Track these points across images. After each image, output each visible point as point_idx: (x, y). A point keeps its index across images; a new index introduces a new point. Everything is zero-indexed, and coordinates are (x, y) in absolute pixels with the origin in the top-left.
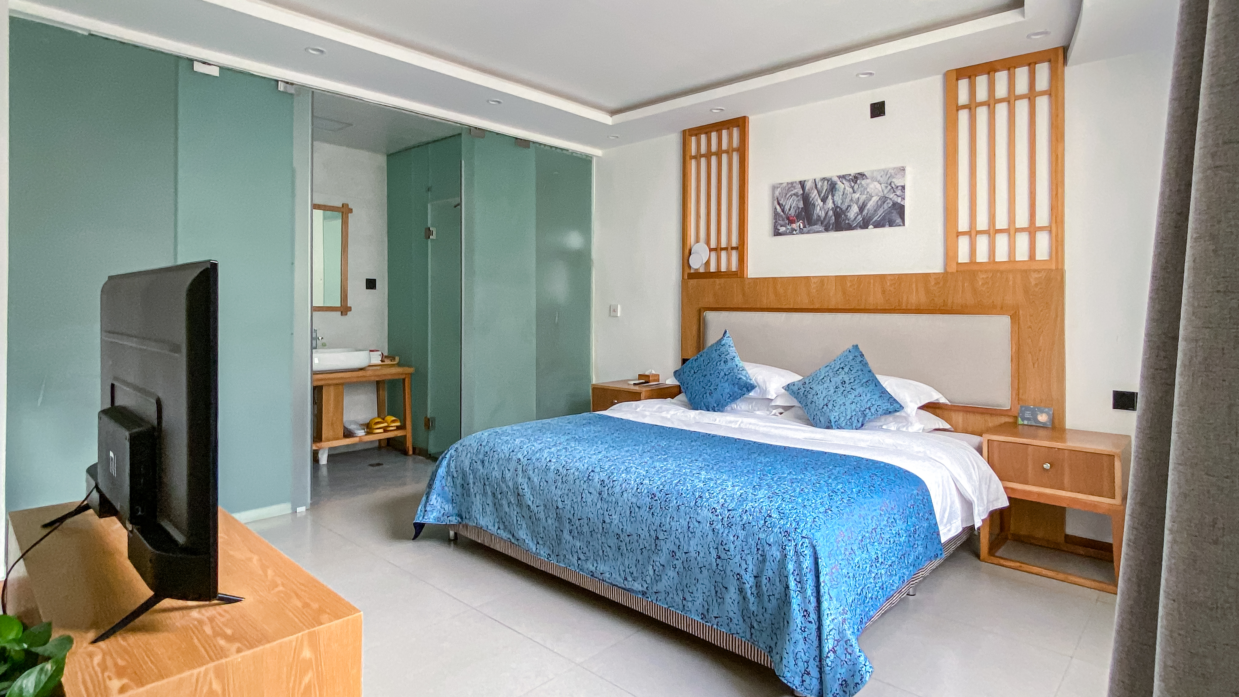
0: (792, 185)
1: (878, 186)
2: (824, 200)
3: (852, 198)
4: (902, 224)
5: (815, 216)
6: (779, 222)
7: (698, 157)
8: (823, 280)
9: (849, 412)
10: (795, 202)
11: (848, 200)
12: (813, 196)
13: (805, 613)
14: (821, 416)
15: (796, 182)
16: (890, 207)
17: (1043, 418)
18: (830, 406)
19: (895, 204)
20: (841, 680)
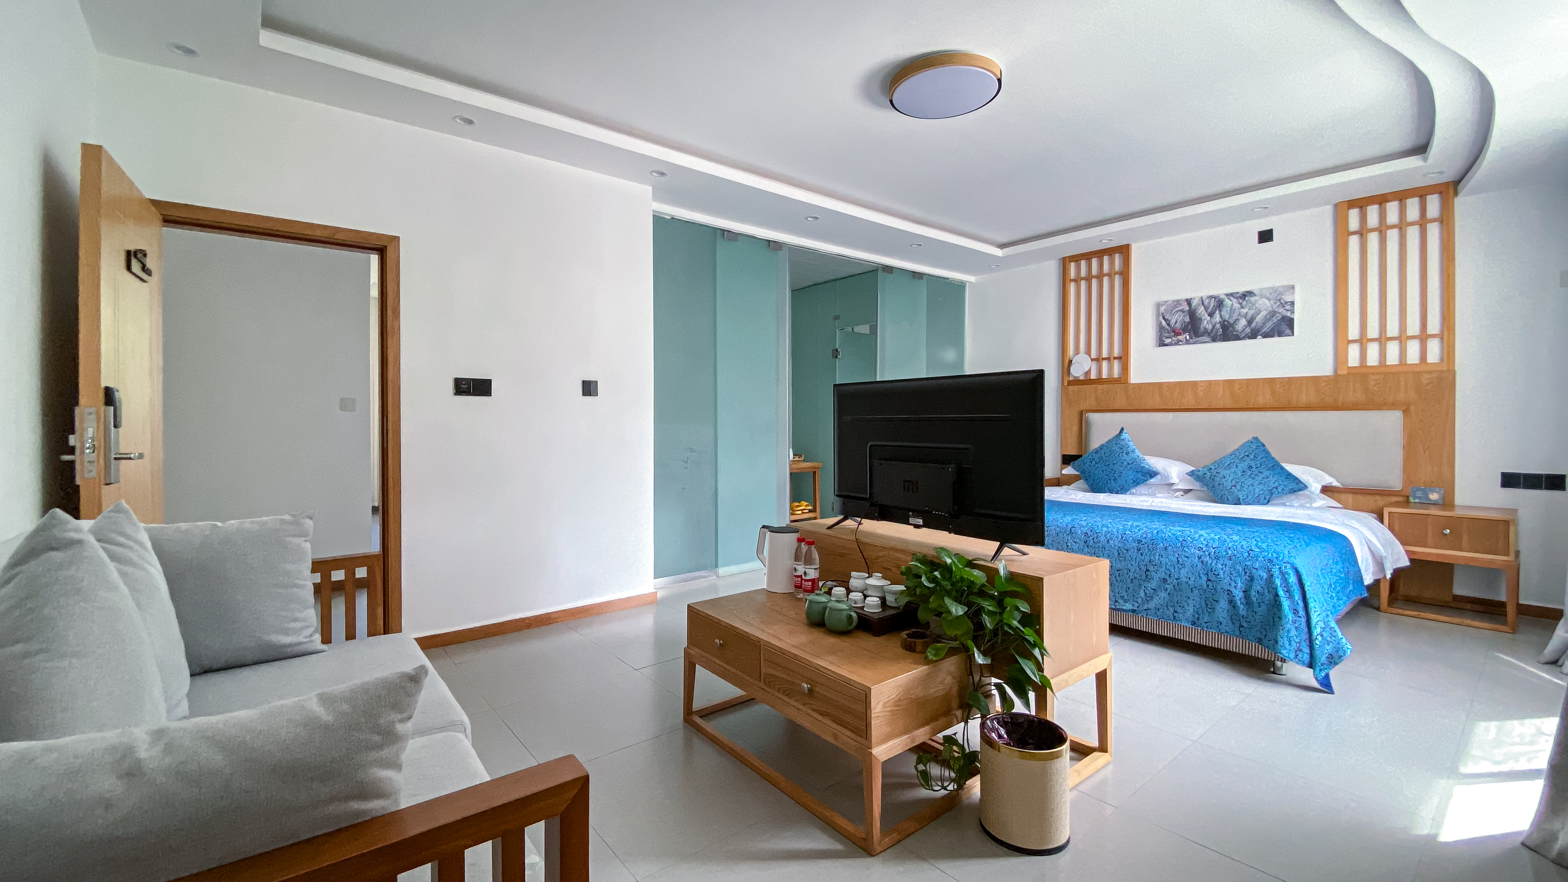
0: (1178, 302)
1: (1267, 302)
2: (1211, 315)
3: (1240, 312)
4: (1291, 334)
5: (1202, 328)
6: (1164, 334)
7: (1077, 281)
8: (1210, 384)
9: (1257, 490)
10: (1181, 317)
11: (1236, 314)
12: (1199, 312)
13: (1295, 611)
14: (1229, 495)
15: (1182, 300)
16: (1278, 320)
17: (1434, 496)
18: (1238, 487)
19: (1284, 318)
20: (1327, 654)
